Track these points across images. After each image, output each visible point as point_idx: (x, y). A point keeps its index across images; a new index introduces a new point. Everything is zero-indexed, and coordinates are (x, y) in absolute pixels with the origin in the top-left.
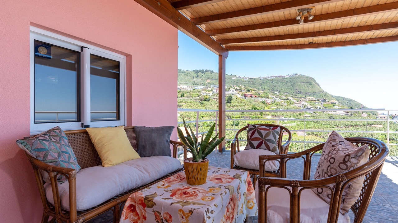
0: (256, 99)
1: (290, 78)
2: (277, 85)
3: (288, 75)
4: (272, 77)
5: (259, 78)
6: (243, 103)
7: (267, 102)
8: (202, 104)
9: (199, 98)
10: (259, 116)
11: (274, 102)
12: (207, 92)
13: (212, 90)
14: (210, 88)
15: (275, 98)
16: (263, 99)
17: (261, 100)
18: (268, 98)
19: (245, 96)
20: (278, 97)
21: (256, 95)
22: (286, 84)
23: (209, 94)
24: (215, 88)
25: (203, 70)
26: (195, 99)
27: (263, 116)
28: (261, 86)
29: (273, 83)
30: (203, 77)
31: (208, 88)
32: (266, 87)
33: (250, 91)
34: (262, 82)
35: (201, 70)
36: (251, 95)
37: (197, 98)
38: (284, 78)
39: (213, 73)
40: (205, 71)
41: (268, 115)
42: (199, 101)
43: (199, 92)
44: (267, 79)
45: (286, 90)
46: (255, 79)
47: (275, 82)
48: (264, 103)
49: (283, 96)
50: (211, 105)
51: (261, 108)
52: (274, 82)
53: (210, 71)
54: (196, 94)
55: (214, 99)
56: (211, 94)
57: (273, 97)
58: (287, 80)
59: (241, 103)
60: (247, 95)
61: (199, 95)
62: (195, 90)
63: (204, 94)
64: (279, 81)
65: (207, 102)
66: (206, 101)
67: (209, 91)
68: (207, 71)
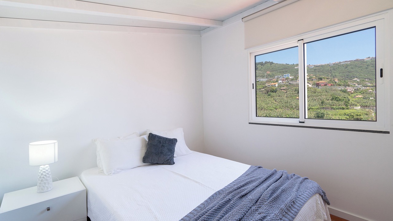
0: (334, 88)
1: (372, 61)
2: (352, 70)
3: (369, 57)
4: (346, 61)
5: (328, 64)
6: (317, 93)
7: (348, 90)
8: (269, 95)
9: (264, 89)
10: (344, 107)
11: (357, 90)
12: (273, 84)
13: (277, 81)
14: (275, 80)
15: (357, 85)
16: (343, 88)
17: (340, 89)
18: (349, 86)
19: (318, 85)
20: (360, 84)
21: (332, 84)
22: (367, 68)
23: (275, 85)
24: (280, 78)
25: (263, 62)
26: (260, 91)
27: (349, 107)
28: (331, 73)
29: (347, 69)
30: (262, 69)
31: (272, 79)
32: (337, 74)
33: (323, 79)
34: (332, 69)
35: (260, 63)
36: (325, 84)
37: (262, 89)
38: (362, 61)
39: (273, 65)
40: (264, 63)
41: (356, 105)
42: (265, 93)
43: (264, 84)
44: (339, 64)
45: (366, 76)
46: (322, 66)
47: (351, 67)
48: (345, 91)
49: (367, 83)
50: (279, 96)
51: (345, 98)
52: (349, 67)
53: (269, 62)
54: (260, 86)
55: (282, 90)
56: (277, 85)
57: (355, 85)
58: (368, 64)
59: (315, 93)
60: (320, 84)
61: (264, 87)
62: (259, 82)
63: (269, 85)
64: (356, 66)
65: (275, 93)
66: (273, 92)
67: (274, 82)
68: (266, 63)
